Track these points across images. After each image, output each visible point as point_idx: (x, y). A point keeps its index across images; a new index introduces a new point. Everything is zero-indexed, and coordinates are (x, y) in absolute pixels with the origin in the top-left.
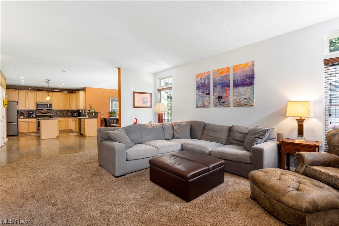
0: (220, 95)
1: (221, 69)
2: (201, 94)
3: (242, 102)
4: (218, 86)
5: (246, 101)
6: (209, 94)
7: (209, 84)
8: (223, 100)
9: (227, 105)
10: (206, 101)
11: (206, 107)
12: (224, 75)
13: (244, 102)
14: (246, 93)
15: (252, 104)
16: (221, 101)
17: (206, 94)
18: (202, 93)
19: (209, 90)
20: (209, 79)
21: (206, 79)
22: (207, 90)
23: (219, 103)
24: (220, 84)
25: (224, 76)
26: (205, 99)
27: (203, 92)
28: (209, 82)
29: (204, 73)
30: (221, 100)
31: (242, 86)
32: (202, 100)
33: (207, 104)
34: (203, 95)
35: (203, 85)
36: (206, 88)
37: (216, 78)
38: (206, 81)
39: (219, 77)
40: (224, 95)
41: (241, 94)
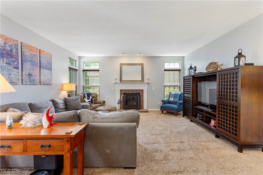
0: (30, 72)
1: (31, 47)
2: (5, 65)
3: (46, 81)
4: (28, 62)
5: (48, 81)
6: (17, 68)
7: (18, 56)
8: (33, 78)
9: (37, 84)
10: (14, 76)
11: (13, 84)
12: (33, 53)
13: (47, 82)
14: (49, 75)
15: (51, 83)
16: (31, 79)
17: (14, 68)
18: (7, 63)
19: (18, 63)
20: (18, 49)
21: (13, 47)
22: (16, 63)
23: (29, 81)
24: (31, 61)
25: (34, 55)
26: (12, 73)
27: (9, 64)
28: (18, 53)
29: (10, 39)
30: (31, 77)
31: (46, 69)
32: (7, 75)
33: (15, 81)
34: (8, 68)
35: (8, 54)
36: (13, 59)
37: (26, 53)
38: (14, 51)
39: (29, 53)
40: (34, 73)
41: (45, 75)
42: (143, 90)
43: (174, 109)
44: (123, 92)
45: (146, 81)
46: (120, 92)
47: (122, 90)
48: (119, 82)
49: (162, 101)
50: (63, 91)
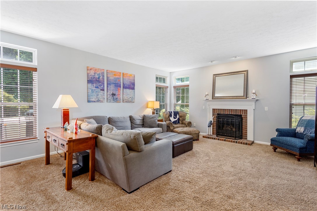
0: (113, 92)
1: (115, 72)
2: (94, 88)
3: (129, 99)
4: (112, 85)
5: (131, 99)
6: (103, 90)
7: (104, 81)
8: (116, 97)
9: (119, 101)
10: (101, 96)
11: (100, 102)
12: (116, 77)
13: (130, 100)
14: (131, 94)
15: (134, 101)
16: (114, 98)
17: (101, 90)
18: (95, 87)
19: (104, 86)
20: (104, 76)
21: (100, 75)
22: (102, 86)
23: (113, 99)
24: (114, 84)
25: (117, 78)
26: (100, 94)
27: (97, 87)
28: (103, 79)
29: (99, 69)
30: (114, 96)
31: (129, 89)
32: (96, 95)
33: (101, 100)
34: (97, 90)
35: (97, 80)
36: (100, 84)
37: (111, 78)
38: (101, 78)
39: (113, 77)
40: (117, 93)
41: (128, 94)
42: (247, 110)
43: (293, 146)
44: (217, 112)
45: (251, 96)
46: (213, 112)
47: (215, 109)
48: (211, 99)
49: (277, 130)
50: (148, 109)
